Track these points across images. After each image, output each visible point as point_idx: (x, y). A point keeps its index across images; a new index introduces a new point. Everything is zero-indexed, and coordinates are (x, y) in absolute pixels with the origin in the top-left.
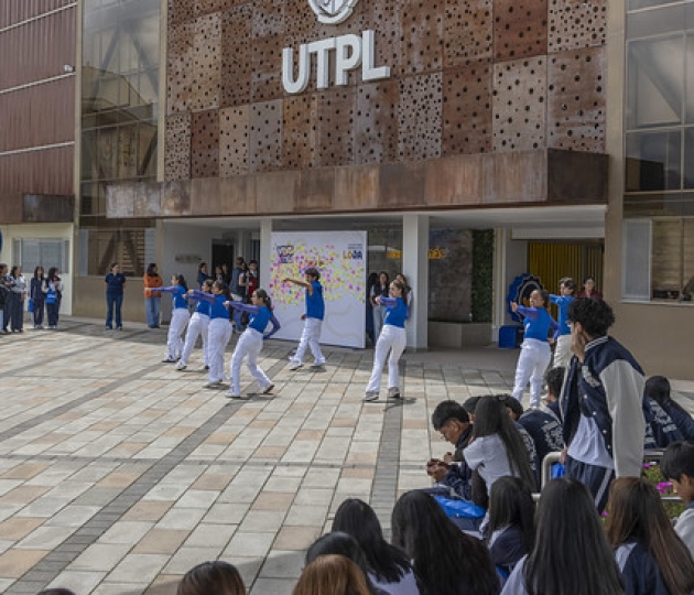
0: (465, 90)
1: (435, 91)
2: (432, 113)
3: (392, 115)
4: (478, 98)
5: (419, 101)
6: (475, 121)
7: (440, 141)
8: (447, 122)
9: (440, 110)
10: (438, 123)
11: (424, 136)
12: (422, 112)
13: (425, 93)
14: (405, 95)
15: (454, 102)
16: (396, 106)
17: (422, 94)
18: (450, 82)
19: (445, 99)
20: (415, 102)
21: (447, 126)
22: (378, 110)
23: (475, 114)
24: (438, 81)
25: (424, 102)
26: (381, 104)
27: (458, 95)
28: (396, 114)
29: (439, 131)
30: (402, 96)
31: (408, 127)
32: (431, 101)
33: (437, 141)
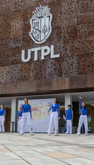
0: (85, 60)
1: (75, 61)
2: (74, 66)
3: (60, 68)
4: (90, 62)
5: (70, 64)
6: (89, 68)
7: (77, 74)
8: (80, 69)
9: (77, 66)
10: (76, 69)
11: (71, 73)
12: (71, 67)
13: (72, 61)
14: (65, 62)
15: (82, 63)
16: (62, 65)
17: (71, 62)
18: (80, 58)
19: (79, 63)
20: (68, 64)
21: (79, 70)
22: (55, 66)
23: (89, 67)
24: (76, 58)
25: (72, 64)
26: (56, 64)
27: (83, 61)
28: (61, 67)
29: (77, 71)
30: (64, 62)
31: (66, 70)
32: (74, 63)
33: (76, 74)
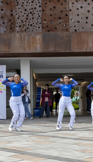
0: (54, 7)
1: (37, 7)
2: (36, 16)
3: (12, 15)
4: (62, 12)
5: (28, 10)
6: (60, 21)
7: (41, 28)
8: (45, 20)
9: (41, 15)
10: (40, 20)
11: (31, 25)
12: (30, 15)
13: (32, 7)
14: (19, 6)
15: (48, 12)
16: (14, 11)
17: (30, 7)
18: (46, 4)
19: (43, 11)
20: (26, 10)
21: (45, 22)
22: (3, 12)
23: (60, 18)
24: (39, 3)
25: (32, 11)
26: (4, 9)
27: (51, 9)
28: (14, 14)
29: (40, 23)
30: (18, 7)
31: (22, 21)
32: (35, 11)
33: (39, 28)
